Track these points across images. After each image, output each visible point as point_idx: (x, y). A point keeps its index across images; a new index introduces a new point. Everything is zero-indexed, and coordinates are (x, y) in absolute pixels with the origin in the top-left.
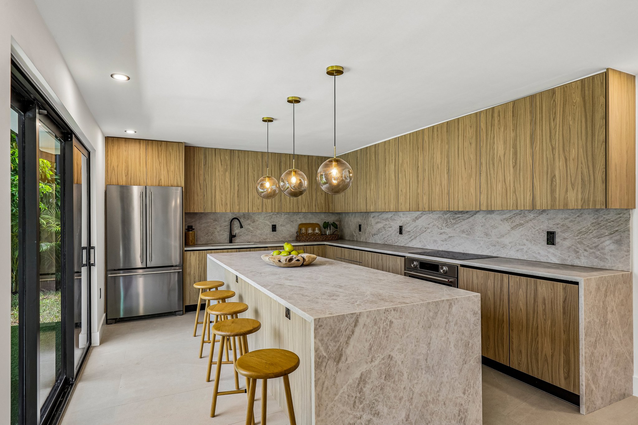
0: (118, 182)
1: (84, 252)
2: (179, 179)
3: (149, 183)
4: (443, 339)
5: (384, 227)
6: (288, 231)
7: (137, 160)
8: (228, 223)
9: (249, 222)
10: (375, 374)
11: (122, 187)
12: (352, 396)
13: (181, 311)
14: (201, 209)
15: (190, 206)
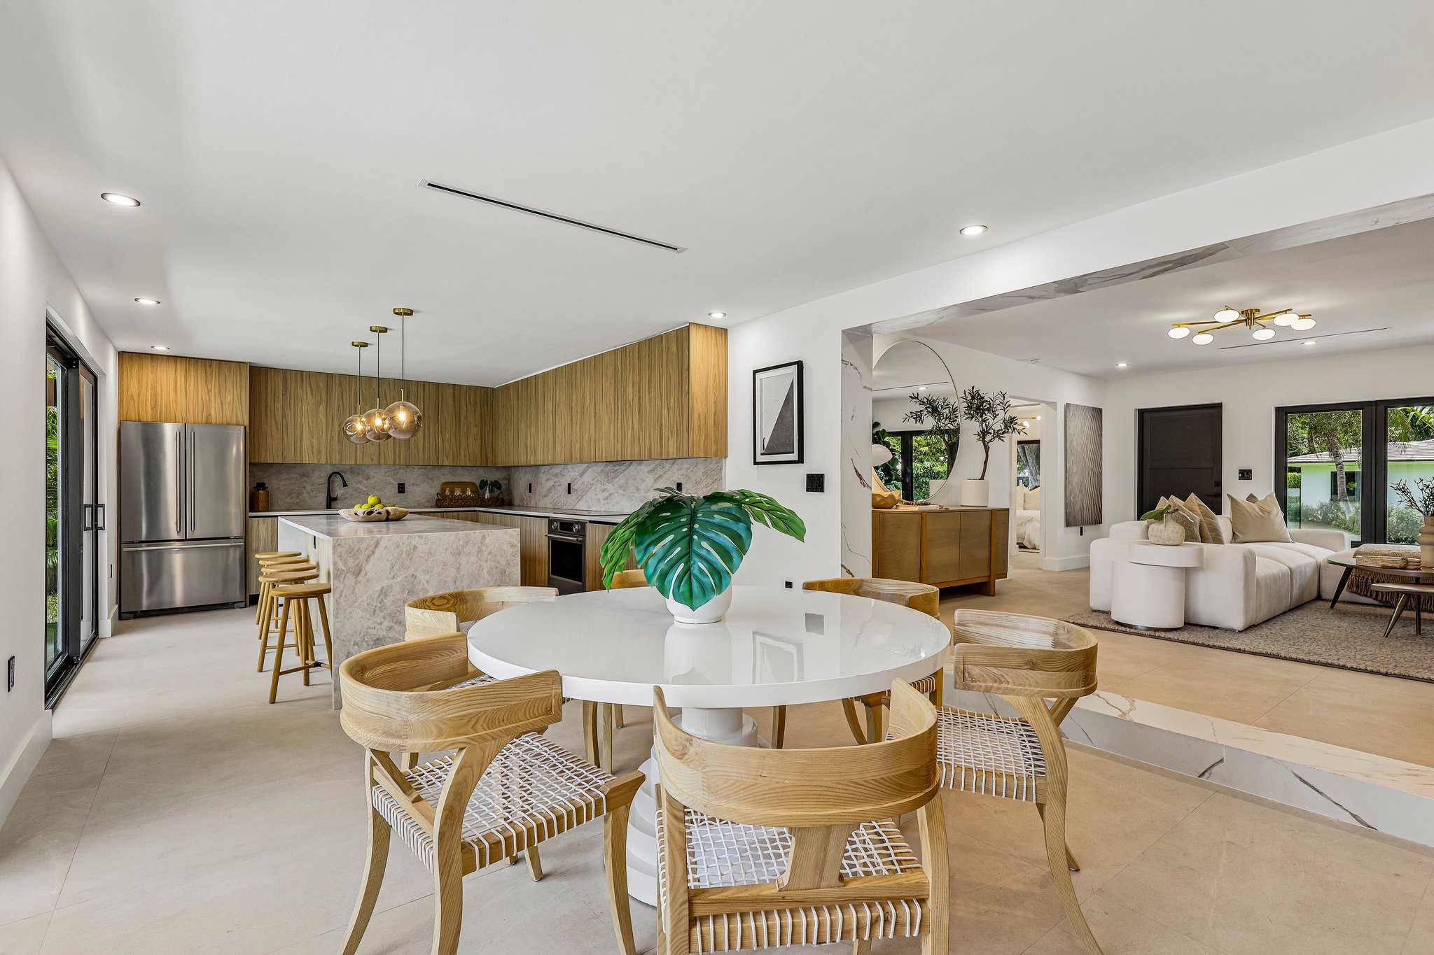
0: (139, 416)
1: (88, 511)
2: (239, 414)
3: (191, 419)
4: (475, 565)
5: (553, 486)
6: (425, 492)
7: (172, 386)
8: (325, 480)
9: (359, 478)
10: (397, 589)
11: (146, 424)
12: (372, 605)
13: (243, 602)
14: (278, 459)
15: (259, 454)
